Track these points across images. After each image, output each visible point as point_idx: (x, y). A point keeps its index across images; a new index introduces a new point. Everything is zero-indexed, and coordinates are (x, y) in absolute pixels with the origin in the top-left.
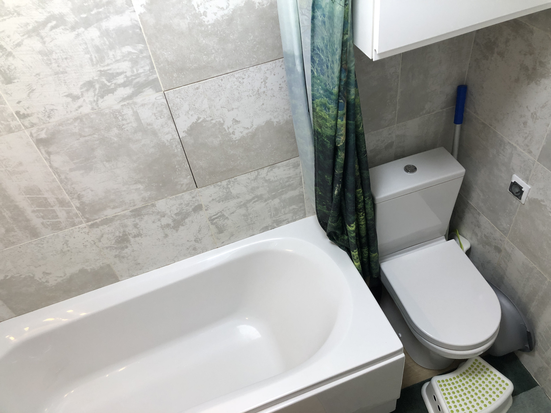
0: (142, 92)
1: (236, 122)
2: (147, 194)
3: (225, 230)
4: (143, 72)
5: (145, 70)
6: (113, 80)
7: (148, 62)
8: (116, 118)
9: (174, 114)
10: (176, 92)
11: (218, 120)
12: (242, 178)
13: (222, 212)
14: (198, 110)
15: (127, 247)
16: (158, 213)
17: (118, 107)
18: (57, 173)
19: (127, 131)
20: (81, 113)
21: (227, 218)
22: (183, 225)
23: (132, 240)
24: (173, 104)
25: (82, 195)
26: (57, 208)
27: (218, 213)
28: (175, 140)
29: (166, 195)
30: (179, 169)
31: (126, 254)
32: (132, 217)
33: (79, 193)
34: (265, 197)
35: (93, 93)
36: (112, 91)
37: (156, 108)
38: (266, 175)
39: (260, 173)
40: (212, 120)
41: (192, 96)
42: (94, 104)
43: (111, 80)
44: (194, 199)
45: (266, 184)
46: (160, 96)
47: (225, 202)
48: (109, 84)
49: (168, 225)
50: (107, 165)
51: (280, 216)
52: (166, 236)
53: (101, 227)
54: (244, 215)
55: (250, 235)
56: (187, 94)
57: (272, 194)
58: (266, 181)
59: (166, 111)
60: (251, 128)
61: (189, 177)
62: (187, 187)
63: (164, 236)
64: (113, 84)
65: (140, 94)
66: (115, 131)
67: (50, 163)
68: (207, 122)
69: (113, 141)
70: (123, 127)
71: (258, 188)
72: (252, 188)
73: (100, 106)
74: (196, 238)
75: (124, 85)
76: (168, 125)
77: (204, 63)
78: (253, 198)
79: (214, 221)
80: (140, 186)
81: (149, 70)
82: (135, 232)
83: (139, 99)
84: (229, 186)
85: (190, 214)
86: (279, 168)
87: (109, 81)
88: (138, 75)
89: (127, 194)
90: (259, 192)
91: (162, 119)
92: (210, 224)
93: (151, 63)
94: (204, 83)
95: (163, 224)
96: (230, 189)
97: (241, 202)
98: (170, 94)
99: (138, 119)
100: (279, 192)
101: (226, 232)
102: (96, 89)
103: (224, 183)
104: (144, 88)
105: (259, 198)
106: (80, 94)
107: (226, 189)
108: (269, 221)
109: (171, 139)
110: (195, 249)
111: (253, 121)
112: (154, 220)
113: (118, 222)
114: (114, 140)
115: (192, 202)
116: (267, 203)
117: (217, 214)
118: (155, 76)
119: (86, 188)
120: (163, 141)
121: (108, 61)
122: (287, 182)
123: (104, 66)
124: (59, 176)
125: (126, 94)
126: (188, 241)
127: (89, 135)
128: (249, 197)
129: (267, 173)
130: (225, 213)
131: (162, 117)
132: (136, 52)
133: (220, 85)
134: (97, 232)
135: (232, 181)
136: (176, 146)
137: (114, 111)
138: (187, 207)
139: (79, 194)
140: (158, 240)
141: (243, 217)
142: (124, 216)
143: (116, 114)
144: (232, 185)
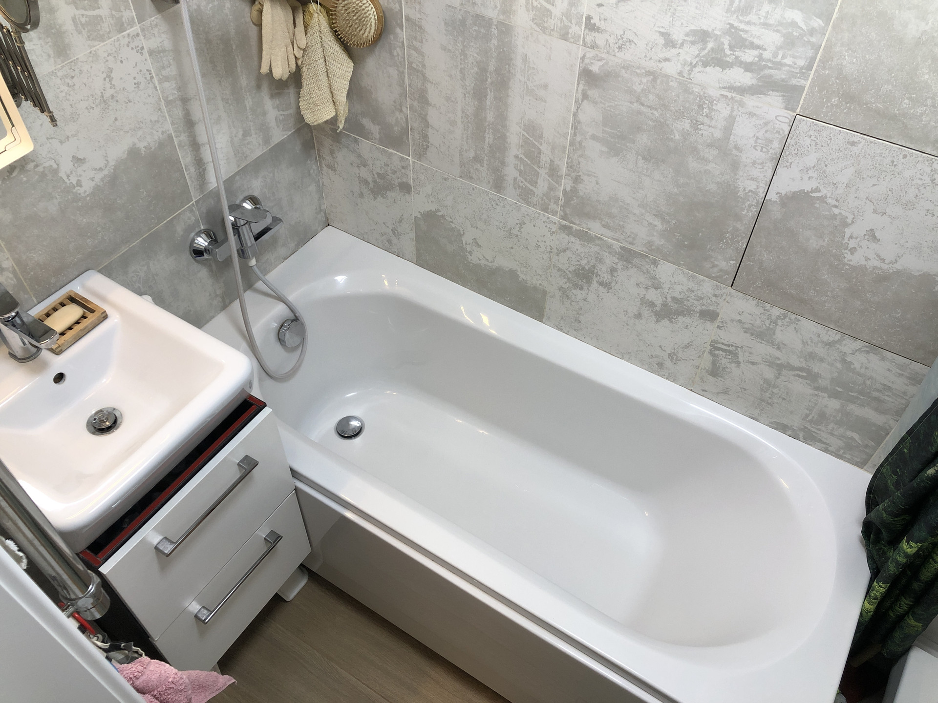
0: (764, 94)
1: (872, 236)
2: (658, 241)
3: (721, 377)
4: (789, 66)
5: (795, 64)
6: (738, 50)
7: (810, 53)
8: (701, 107)
9: (785, 158)
10: (815, 126)
11: (844, 213)
12: (809, 327)
13: (738, 348)
14: (826, 177)
15: (581, 289)
16: (654, 278)
17: (714, 93)
18: (576, 128)
19: (700, 136)
20: (661, 70)
21: (738, 363)
22: (670, 321)
23: (595, 284)
24: (796, 142)
25: (582, 179)
26: (543, 172)
27: (732, 346)
28: (757, 197)
29: (682, 262)
30: (727, 241)
31: (573, 296)
32: (617, 255)
33: (579, 174)
34: (820, 381)
35: (698, 52)
36: (723, 65)
37: (766, 132)
38: (851, 352)
39: (844, 342)
40: (836, 207)
41: (834, 150)
42: (687, 68)
43: (736, 49)
44: (714, 299)
45: (839, 365)
46: (785, 117)
47: (754, 339)
48: (728, 52)
49: (652, 304)
50: (641, 162)
51: (819, 430)
52: (639, 316)
53: (572, 239)
54: (766, 381)
55: (752, 416)
56: (829, 141)
57: (837, 388)
58: (843, 361)
59: (776, 146)
60: (888, 264)
61: (732, 262)
62: (718, 274)
63: (636, 313)
64: (734, 57)
65: (759, 95)
66: (686, 125)
67: (577, 110)
68: (825, 205)
69: (673, 137)
70: (699, 126)
71: (822, 360)
72: (811, 353)
73: (692, 76)
74: (674, 352)
75: (748, 67)
76: (763, 168)
77: (897, 110)
78: (801, 369)
79: (717, 352)
80: (658, 223)
81: (802, 68)
82: (606, 278)
83: (751, 102)
84: (780, 322)
85: (692, 314)
86: (883, 359)
87: (731, 48)
88: (779, 65)
89: (635, 221)
90: (816, 368)
91: (762, 153)
92: (707, 351)
93: (813, 59)
94: (872, 142)
95: (647, 297)
96: (778, 327)
97: (779, 359)
98: (804, 124)
99: (728, 129)
100: (850, 393)
101: (721, 380)
102: (704, 49)
103: (776, 312)
104: (773, 91)
105: (811, 377)
106: (680, 42)
107: (771, 322)
108: (796, 422)
109: (750, 191)
110: (661, 365)
111: (902, 255)
112: (641, 282)
113: (597, 248)
114: (675, 136)
115: (708, 301)
116: (816, 393)
117: (728, 346)
118: (803, 82)
119: (593, 174)
120: (739, 185)
121: (752, 17)
122: (878, 390)
123: (741, 22)
124: (575, 134)
125: (740, 82)
126: (660, 347)
127: (649, 107)
128: (795, 361)
129: (856, 351)
130: (740, 354)
131: (764, 150)
132: (804, 27)
133: (895, 163)
134: (564, 239)
135: (790, 319)
136: (750, 206)
137: (705, 95)
138: (695, 302)
139: (580, 176)
140: (625, 312)
141: (762, 382)
142: (610, 247)
143: (704, 102)
144: (786, 324)
